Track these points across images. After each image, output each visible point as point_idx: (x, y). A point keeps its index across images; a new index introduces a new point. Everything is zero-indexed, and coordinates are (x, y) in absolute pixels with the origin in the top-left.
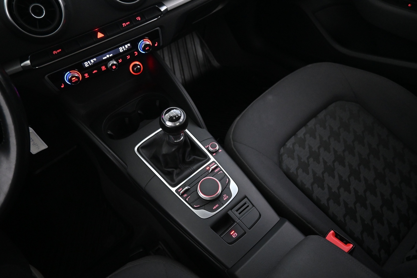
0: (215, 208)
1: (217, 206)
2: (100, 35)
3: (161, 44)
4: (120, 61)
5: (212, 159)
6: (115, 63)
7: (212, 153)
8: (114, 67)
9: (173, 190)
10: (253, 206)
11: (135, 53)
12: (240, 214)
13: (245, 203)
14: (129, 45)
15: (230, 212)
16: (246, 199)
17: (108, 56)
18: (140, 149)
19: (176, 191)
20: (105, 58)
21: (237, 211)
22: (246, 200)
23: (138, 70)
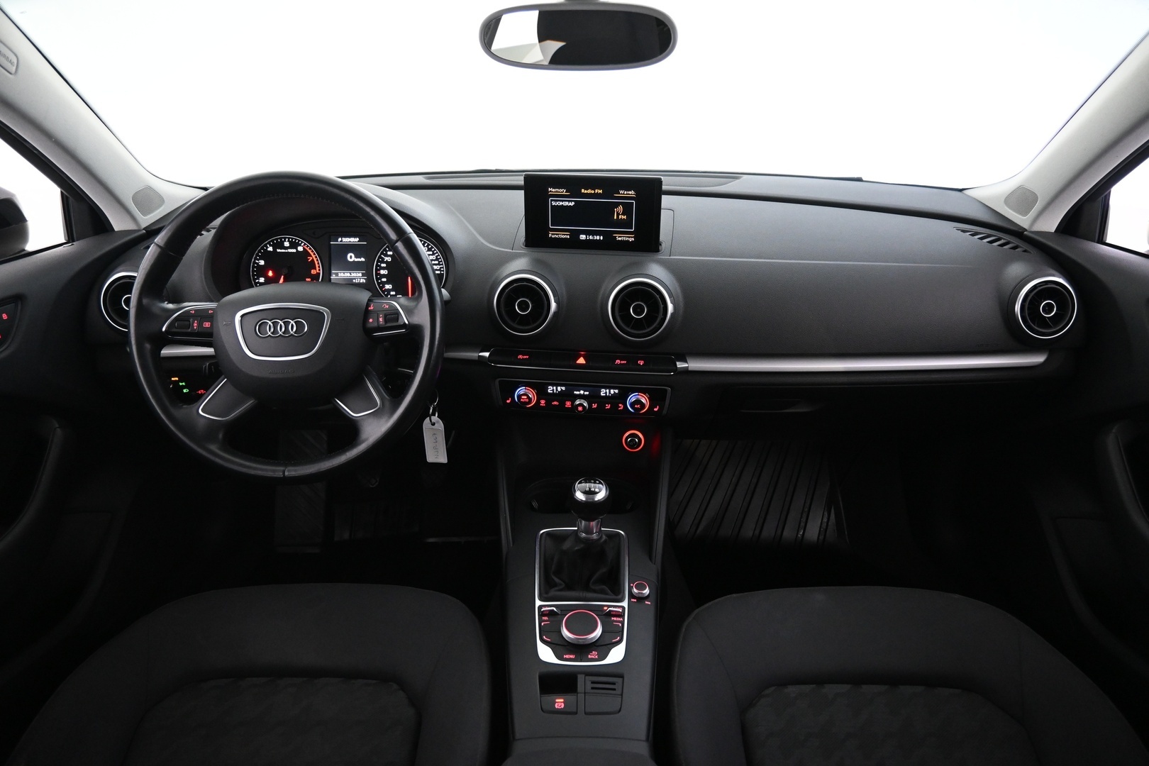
0: (567, 656)
1: (572, 656)
2: (581, 361)
3: (665, 412)
4: (595, 406)
5: (625, 604)
6: (586, 404)
7: (631, 595)
8: (580, 409)
9: (538, 603)
10: (622, 695)
11: (620, 405)
12: (592, 688)
13: (614, 684)
14: (617, 391)
15: (581, 678)
16: (621, 679)
17: (582, 392)
18: (544, 535)
19: (540, 607)
20: (578, 393)
21: (593, 683)
22: (619, 680)
23: (631, 444)
